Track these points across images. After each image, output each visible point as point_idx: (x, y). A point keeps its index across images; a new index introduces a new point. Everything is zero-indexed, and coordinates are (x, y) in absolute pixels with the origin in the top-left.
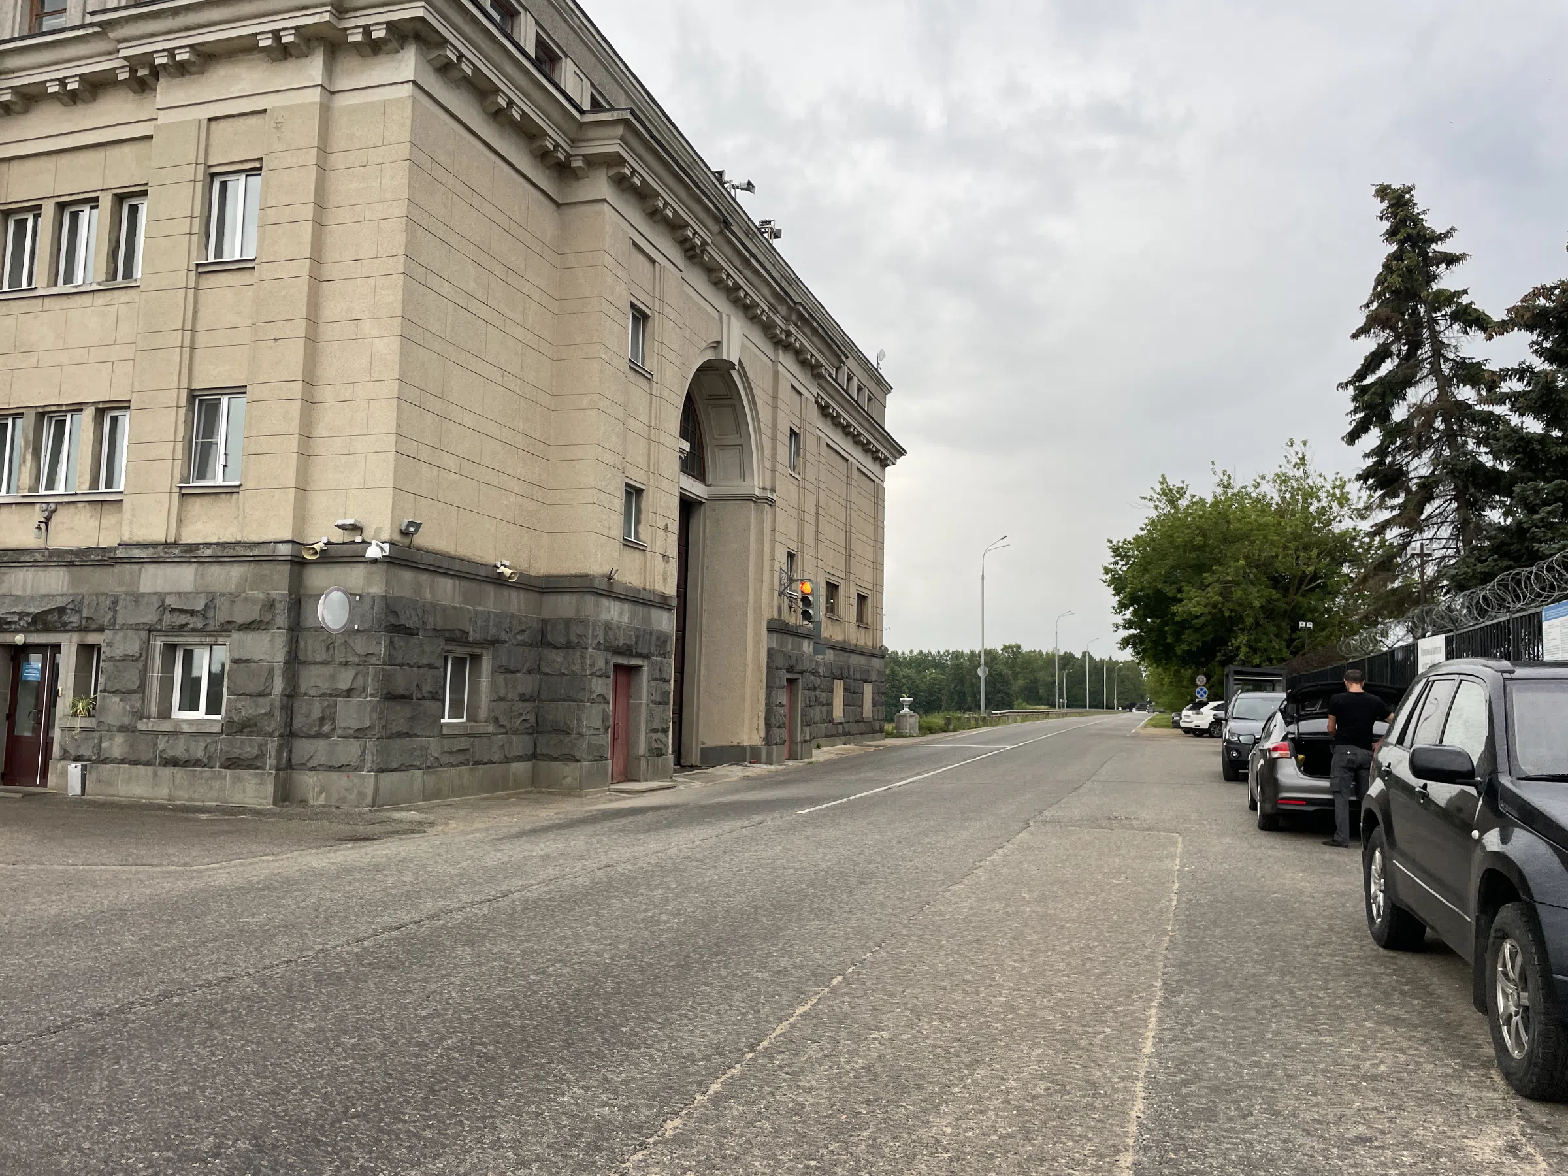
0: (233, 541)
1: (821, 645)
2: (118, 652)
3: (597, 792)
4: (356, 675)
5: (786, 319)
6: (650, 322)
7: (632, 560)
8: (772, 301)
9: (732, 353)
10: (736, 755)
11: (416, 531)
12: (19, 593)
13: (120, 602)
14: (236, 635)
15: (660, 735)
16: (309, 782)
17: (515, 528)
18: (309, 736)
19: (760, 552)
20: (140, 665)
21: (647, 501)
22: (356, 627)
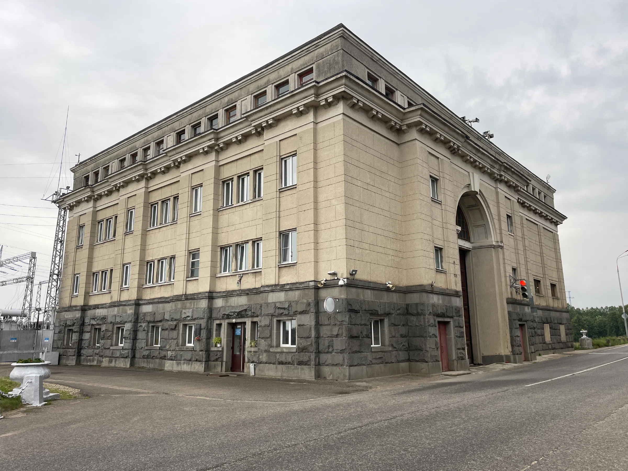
0: (296, 282)
1: (534, 308)
2: (263, 324)
3: (436, 376)
4: (339, 329)
5: (499, 170)
6: (439, 181)
7: (441, 277)
8: (491, 164)
9: (476, 187)
10: (499, 359)
11: (356, 273)
12: (233, 305)
13: (263, 306)
14: (299, 316)
15: (462, 351)
16: (326, 370)
17: (392, 268)
18: (324, 353)
19: (499, 270)
20: (270, 328)
21: (445, 253)
22: (337, 311)
